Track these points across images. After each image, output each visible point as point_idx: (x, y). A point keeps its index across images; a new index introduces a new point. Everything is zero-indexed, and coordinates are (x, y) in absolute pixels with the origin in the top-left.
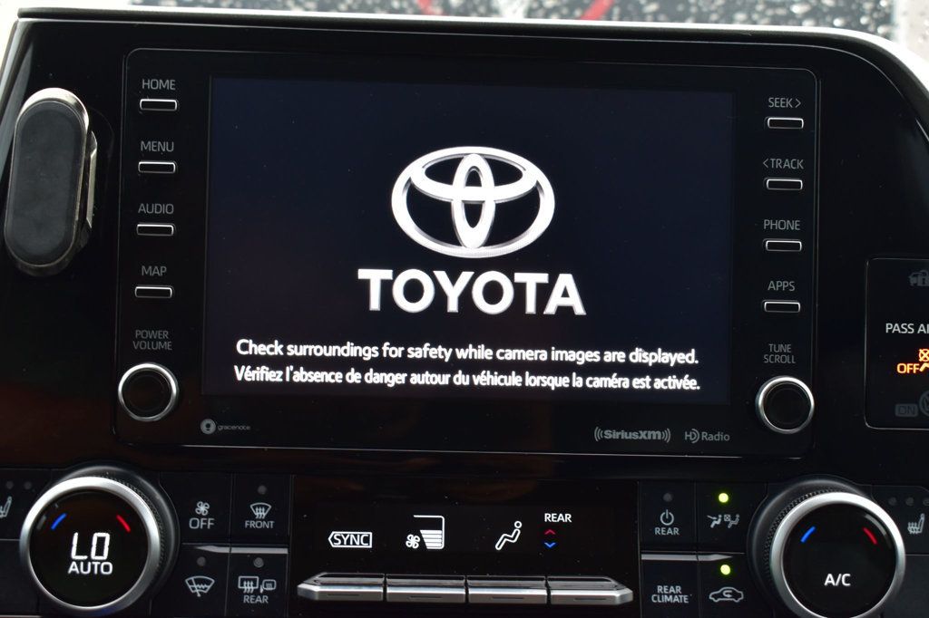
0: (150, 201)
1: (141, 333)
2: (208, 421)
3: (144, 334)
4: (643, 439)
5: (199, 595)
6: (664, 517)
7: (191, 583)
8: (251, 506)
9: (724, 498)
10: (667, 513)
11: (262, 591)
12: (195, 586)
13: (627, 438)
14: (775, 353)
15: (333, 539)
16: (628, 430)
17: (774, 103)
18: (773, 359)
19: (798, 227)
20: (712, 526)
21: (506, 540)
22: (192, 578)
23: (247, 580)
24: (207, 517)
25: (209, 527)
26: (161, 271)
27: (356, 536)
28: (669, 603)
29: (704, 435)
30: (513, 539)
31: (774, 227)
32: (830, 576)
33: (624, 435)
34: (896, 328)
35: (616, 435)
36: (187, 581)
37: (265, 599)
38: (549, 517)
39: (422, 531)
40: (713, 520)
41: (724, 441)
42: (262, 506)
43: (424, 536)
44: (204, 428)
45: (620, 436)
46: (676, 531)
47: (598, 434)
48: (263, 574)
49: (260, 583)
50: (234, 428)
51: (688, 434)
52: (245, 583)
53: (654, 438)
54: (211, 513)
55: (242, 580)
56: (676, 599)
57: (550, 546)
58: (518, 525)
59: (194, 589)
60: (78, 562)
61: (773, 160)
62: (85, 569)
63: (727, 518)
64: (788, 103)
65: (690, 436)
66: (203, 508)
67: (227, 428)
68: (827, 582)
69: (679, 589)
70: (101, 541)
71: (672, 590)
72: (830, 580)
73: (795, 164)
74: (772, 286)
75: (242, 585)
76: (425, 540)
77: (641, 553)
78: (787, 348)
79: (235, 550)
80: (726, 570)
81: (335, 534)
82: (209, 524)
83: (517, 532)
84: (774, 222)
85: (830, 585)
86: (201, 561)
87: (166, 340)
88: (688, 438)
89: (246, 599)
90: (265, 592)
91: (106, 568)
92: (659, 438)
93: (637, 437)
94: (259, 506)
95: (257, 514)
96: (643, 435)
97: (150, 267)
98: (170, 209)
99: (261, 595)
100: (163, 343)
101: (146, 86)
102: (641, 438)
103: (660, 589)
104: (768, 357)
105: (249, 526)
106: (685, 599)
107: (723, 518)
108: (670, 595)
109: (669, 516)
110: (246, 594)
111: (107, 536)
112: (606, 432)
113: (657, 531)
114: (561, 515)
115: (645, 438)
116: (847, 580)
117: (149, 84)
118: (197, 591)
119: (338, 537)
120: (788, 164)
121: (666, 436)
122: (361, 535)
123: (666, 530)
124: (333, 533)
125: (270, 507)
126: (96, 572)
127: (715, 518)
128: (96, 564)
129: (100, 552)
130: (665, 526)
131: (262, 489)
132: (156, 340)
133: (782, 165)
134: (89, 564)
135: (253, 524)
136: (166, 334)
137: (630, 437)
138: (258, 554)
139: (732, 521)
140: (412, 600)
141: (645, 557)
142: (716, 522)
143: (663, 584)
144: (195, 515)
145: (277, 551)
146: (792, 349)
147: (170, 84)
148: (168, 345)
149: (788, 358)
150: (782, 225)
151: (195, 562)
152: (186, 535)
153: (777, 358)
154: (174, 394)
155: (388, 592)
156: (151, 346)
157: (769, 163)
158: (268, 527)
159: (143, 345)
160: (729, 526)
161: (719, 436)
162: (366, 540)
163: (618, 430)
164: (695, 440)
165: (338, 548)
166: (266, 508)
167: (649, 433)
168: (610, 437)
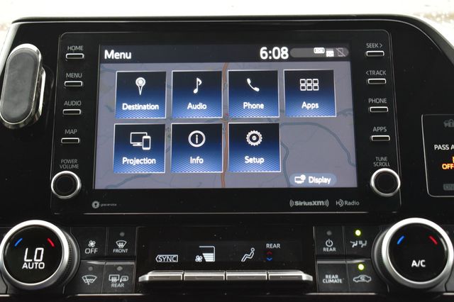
0: (70, 100)
1: (64, 161)
2: (95, 202)
3: (66, 161)
5: (89, 284)
6: (328, 243)
7: (85, 278)
8: (117, 243)
9: (358, 233)
10: (329, 241)
11: (121, 281)
13: (306, 205)
14: (379, 162)
15: (158, 259)
16: (307, 201)
17: (369, 45)
18: (378, 164)
19: (386, 101)
20: (353, 246)
21: (247, 257)
22: (86, 276)
23: (113, 277)
24: (94, 248)
25: (95, 253)
26: (74, 132)
27: (170, 257)
28: (332, 283)
29: (346, 202)
30: (250, 257)
31: (374, 102)
32: (414, 261)
33: (305, 203)
34: (440, 147)
35: (301, 204)
36: (83, 278)
37: (123, 285)
38: (268, 246)
39: (204, 254)
40: (353, 244)
41: (356, 205)
42: (122, 242)
43: (204, 256)
44: (93, 205)
45: (303, 204)
46: (334, 249)
47: (292, 203)
48: (122, 273)
49: (120, 278)
50: (108, 205)
51: (338, 202)
53: (320, 205)
54: (96, 246)
55: (111, 277)
56: (336, 281)
57: (269, 260)
58: (253, 250)
59: (86, 281)
60: (27, 263)
61: (371, 71)
62: (31, 266)
63: (361, 242)
64: (376, 45)
66: (92, 244)
67: (105, 205)
68: (413, 265)
69: (337, 276)
70: (39, 252)
71: (333, 277)
72: (414, 263)
73: (382, 73)
74: (375, 129)
75: (111, 279)
76: (205, 259)
77: (317, 261)
78: (385, 159)
79: (108, 263)
80: (361, 267)
81: (160, 256)
82: (95, 251)
83: (252, 254)
84: (374, 100)
85: (415, 266)
86: (90, 269)
87: (76, 164)
88: (338, 204)
89: (113, 285)
90: (123, 282)
92: (323, 205)
93: (312, 204)
94: (120, 242)
95: (119, 246)
96: (315, 203)
97: (69, 130)
98: (79, 103)
99: (121, 284)
100: (74, 165)
101: (69, 49)
102: (314, 205)
103: (327, 276)
104: (376, 164)
105: (115, 252)
106: (340, 281)
107: (358, 243)
108: (332, 279)
110: (113, 283)
111: (42, 249)
112: (296, 202)
113: (324, 249)
114: (275, 245)
115: (316, 205)
116: (424, 263)
117: (71, 48)
118: (88, 282)
120: (378, 73)
121: (327, 203)
122: (172, 257)
124: (158, 256)
125: (126, 242)
126: (36, 267)
128: (36, 264)
129: (38, 258)
130: (326, 247)
131: (122, 234)
132: (71, 164)
133: (375, 74)
134: (33, 264)
135: (117, 251)
137: (308, 205)
138: (119, 264)
139: (363, 244)
140: (197, 279)
141: (319, 262)
142: (355, 244)
143: (328, 274)
144: (88, 247)
145: (129, 263)
146: (388, 159)
147: (81, 48)
148: (77, 166)
149: (386, 164)
150: (378, 101)
151: (87, 269)
152: (83, 256)
153: (381, 164)
154: (79, 186)
155: (185, 275)
156: (68, 166)
157: (369, 73)
158: (125, 252)
159: (65, 167)
160: (362, 247)
161: (354, 203)
162: (175, 259)
163: (302, 201)
164: (341, 205)
165: (161, 263)
166: (124, 243)
167: (318, 202)
168: (298, 205)
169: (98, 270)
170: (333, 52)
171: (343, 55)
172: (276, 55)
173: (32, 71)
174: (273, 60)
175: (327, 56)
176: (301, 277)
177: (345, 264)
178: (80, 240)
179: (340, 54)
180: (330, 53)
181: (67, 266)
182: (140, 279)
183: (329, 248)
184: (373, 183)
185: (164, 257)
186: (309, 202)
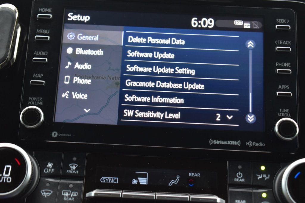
0: (39, 50)
2: (54, 132)
3: (32, 99)
4: (229, 144)
5: (46, 197)
6: (238, 175)
7: (43, 192)
8: (70, 165)
9: (263, 168)
10: (239, 173)
11: (71, 196)
12: (44, 193)
13: (223, 144)
14: (282, 113)
15: (102, 180)
16: (223, 141)
17: (279, 21)
18: (281, 115)
19: (290, 66)
20: (258, 178)
21: (173, 182)
22: (44, 191)
23: (66, 192)
24: (52, 168)
25: (52, 172)
26: (41, 76)
27: (111, 179)
29: (254, 144)
30: (176, 182)
31: (280, 65)
33: (221, 142)
35: (218, 142)
36: (41, 192)
37: (73, 199)
38: (190, 174)
39: (139, 178)
40: (258, 177)
41: (262, 146)
42: (74, 165)
43: (139, 180)
44: (53, 135)
45: (220, 143)
46: (243, 180)
47: (211, 142)
48: (73, 190)
49: (71, 193)
50: (65, 135)
51: (248, 143)
52: (65, 193)
53: (234, 144)
54: (53, 167)
55: (64, 192)
57: (191, 186)
58: (178, 177)
59: (44, 194)
61: (279, 41)
63: (265, 176)
64: (284, 21)
65: (249, 144)
66: (50, 165)
67: (62, 135)
69: (244, 201)
70: (8, 169)
71: (242, 201)
73: (288, 43)
74: (280, 87)
75: (64, 193)
76: (140, 182)
77: (229, 188)
78: (287, 111)
79: (62, 181)
80: (264, 195)
81: (103, 178)
83: (177, 180)
84: (280, 63)
86: (48, 185)
87: (40, 101)
88: (248, 144)
89: (65, 199)
90: (73, 197)
91: (9, 180)
92: (236, 144)
93: (227, 144)
94: (73, 165)
95: (72, 168)
96: (229, 143)
98: (46, 53)
99: (71, 198)
100: (39, 102)
102: (228, 144)
103: (236, 201)
104: (279, 114)
105: (68, 172)
107: (263, 176)
110: (65, 197)
111: (10, 167)
112: (214, 141)
114: (196, 174)
115: (230, 144)
117: (42, 10)
118: (45, 195)
119: (104, 179)
120: (285, 43)
121: (239, 143)
122: (113, 179)
124: (102, 177)
125: (77, 165)
126: (5, 181)
127: (259, 176)
128: (5, 178)
129: (7, 173)
130: (238, 178)
131: (75, 159)
132: (37, 101)
133: (283, 43)
134: (2, 178)
135: (70, 172)
136: (41, 99)
137: (224, 143)
138: (71, 183)
139: (266, 177)
140: (133, 197)
141: (230, 189)
142: (260, 177)
143: (238, 200)
144: (47, 168)
145: (78, 182)
146: (289, 111)
147: (49, 10)
148: (41, 103)
149: (287, 115)
150: (283, 64)
151: (45, 185)
152: (42, 175)
153: (283, 115)
154: (42, 118)
155: (123, 194)
156: (34, 103)
157: (277, 42)
158: (76, 173)
159: (32, 103)
160: (266, 179)
161: (260, 144)
162: (116, 181)
163: (219, 140)
164: (250, 145)
165: (104, 183)
166: (76, 166)
167: (232, 142)
168: (216, 143)
169: (53, 186)
170: (249, 24)
171: (257, 27)
172: (205, 24)
173: (10, 25)
174: (202, 28)
175: (245, 27)
176: (216, 200)
177: (251, 193)
178: (41, 162)
179: (255, 26)
180: (247, 25)
181: (30, 181)
182: (87, 195)
183: (239, 179)
184: (276, 129)
185: (107, 179)
186: (225, 141)
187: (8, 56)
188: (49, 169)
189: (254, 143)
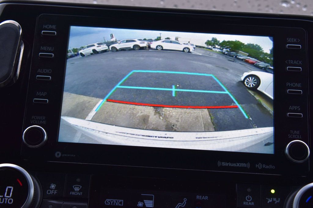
0: (42, 68)
1: (34, 117)
2: (58, 152)
3: (36, 118)
6: (248, 198)
8: (73, 186)
9: (273, 191)
13: (231, 166)
14: (292, 134)
15: (107, 203)
16: (232, 163)
17: (289, 40)
18: (292, 136)
19: (300, 86)
20: (268, 202)
21: (180, 205)
24: (54, 190)
25: (55, 194)
26: (44, 94)
27: (116, 201)
30: (183, 205)
33: (230, 164)
35: (227, 164)
38: (198, 197)
39: (144, 201)
40: (268, 200)
41: (272, 169)
42: (78, 187)
43: (145, 202)
44: (56, 155)
45: (229, 165)
46: (253, 203)
47: (219, 164)
50: (69, 155)
51: (257, 165)
53: (243, 166)
54: (56, 188)
58: (185, 200)
62: (2, 201)
63: (275, 199)
64: (295, 40)
65: (258, 166)
66: (53, 186)
67: (66, 155)
70: (10, 190)
73: (298, 62)
74: (290, 108)
76: (146, 204)
78: (298, 132)
79: (65, 203)
81: (108, 200)
82: (55, 192)
83: (185, 203)
84: (291, 84)
86: (51, 207)
87: (44, 120)
88: (257, 167)
91: (10, 201)
92: (245, 166)
93: (236, 166)
94: (76, 186)
95: (75, 189)
96: (238, 165)
97: (40, 93)
98: (50, 71)
100: (43, 121)
101: (45, 27)
102: (237, 166)
104: (290, 136)
105: (71, 194)
107: (273, 200)
109: (250, 197)
111: (12, 188)
112: (223, 163)
113: (245, 203)
114: (203, 197)
115: (239, 166)
117: (46, 27)
120: (296, 62)
121: (248, 165)
122: (118, 201)
123: (249, 203)
124: (107, 199)
126: (6, 203)
127: (269, 199)
128: (6, 199)
129: (8, 194)
130: (247, 201)
131: (78, 180)
132: (40, 120)
133: (293, 62)
134: (4, 199)
135: (73, 193)
137: (233, 165)
138: (75, 205)
139: (277, 201)
142: (270, 201)
144: (50, 189)
145: (83, 204)
146: (300, 133)
147: (54, 27)
148: (44, 122)
149: (298, 137)
150: (294, 85)
151: (48, 207)
152: (45, 196)
153: (294, 136)
154: (46, 138)
156: (37, 122)
157: (288, 62)
158: (79, 194)
159: (35, 122)
160: (276, 203)
161: (271, 167)
162: (121, 203)
163: (228, 162)
164: (260, 168)
165: (108, 205)
166: (80, 187)
167: (241, 164)
168: (224, 165)
173: (13, 42)
178: (43, 183)
181: (32, 203)
183: (249, 202)
184: (287, 151)
185: (112, 201)
186: (234, 163)
187: (11, 74)
188: (52, 191)
189: (263, 165)
